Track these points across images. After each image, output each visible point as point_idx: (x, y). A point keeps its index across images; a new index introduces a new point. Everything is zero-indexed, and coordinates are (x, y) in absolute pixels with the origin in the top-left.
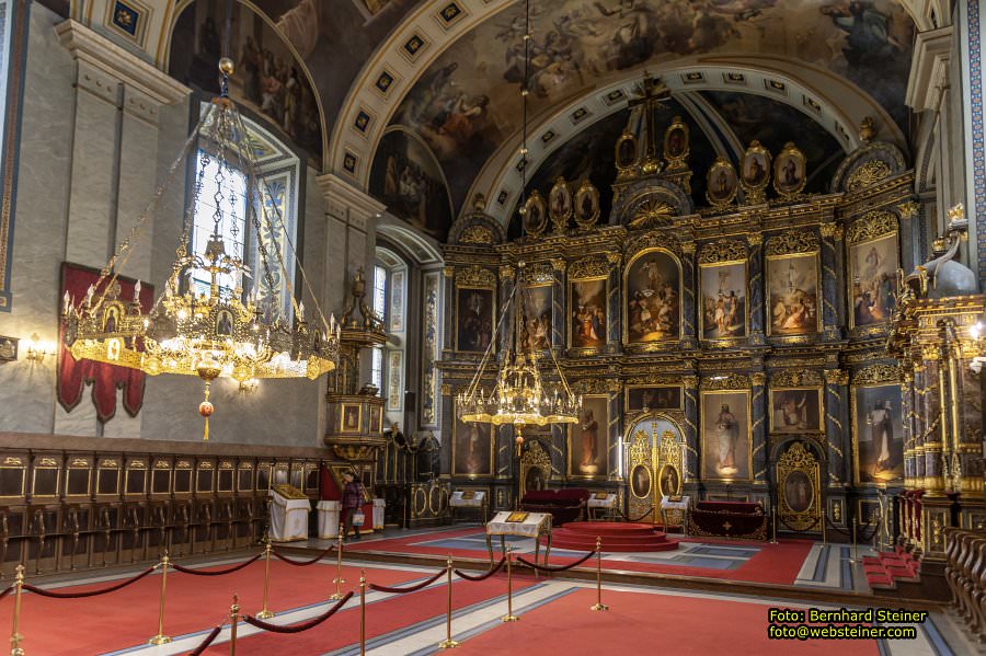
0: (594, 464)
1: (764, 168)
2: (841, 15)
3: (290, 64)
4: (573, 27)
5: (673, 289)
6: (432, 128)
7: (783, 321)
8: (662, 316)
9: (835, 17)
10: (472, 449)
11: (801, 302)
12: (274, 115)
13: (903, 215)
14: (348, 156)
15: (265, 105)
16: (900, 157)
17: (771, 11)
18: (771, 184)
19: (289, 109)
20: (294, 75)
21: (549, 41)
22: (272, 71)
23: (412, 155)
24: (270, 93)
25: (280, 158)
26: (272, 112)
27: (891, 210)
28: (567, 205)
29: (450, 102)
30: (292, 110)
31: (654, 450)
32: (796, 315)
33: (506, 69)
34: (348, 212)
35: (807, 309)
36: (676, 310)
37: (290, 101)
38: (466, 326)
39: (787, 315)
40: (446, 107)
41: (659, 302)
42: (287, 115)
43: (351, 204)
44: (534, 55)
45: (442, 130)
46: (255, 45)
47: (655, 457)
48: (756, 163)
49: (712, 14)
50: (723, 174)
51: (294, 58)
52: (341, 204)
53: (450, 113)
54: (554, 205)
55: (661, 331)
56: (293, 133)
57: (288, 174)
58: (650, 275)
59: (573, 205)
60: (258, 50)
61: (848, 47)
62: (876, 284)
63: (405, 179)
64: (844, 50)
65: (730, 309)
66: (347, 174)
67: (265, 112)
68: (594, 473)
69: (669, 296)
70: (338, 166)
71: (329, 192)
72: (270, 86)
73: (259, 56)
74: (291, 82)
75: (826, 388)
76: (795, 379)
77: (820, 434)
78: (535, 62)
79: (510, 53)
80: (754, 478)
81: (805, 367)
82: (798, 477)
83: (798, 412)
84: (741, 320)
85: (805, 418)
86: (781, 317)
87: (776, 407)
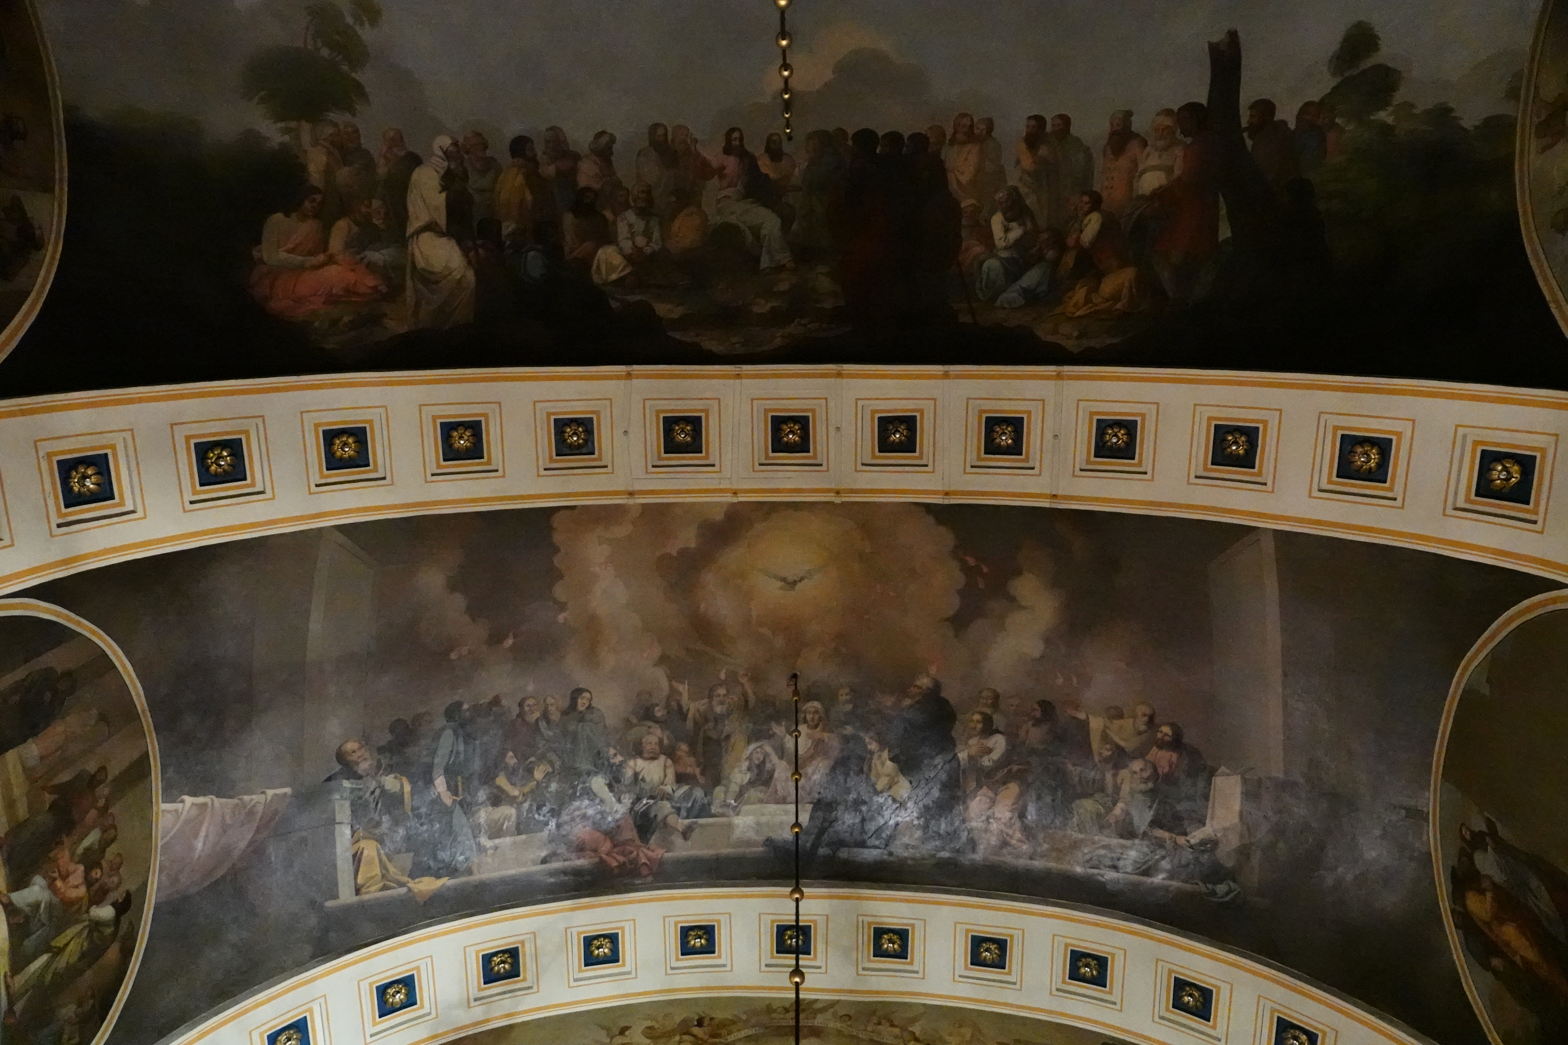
19: (60, 951)
22: (91, 860)
24: (51, 886)
42: (44, 958)
46: (104, 790)
51: (145, 884)
60: (101, 803)
72: (64, 878)
73: (92, 814)
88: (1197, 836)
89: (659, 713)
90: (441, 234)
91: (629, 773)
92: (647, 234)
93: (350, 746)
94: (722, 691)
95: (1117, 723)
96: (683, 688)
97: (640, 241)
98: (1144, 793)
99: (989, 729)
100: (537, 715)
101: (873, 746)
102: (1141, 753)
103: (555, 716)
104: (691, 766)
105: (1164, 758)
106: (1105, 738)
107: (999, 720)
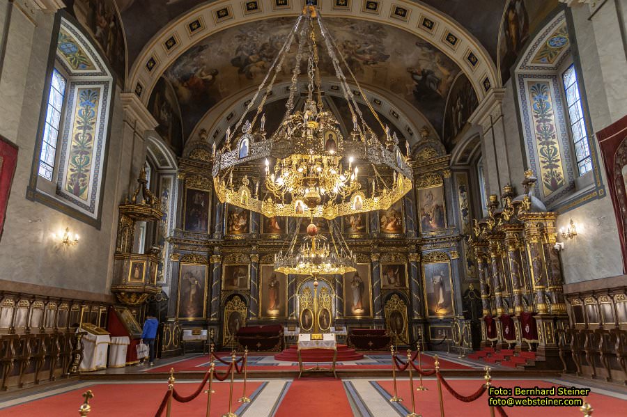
0: (276, 309)
2: (416, 74)
3: (113, 12)
6: (180, 81)
7: (386, 226)
9: (413, 74)
10: (191, 300)
11: (395, 216)
12: (101, 43)
13: (445, 176)
14: (139, 84)
15: (98, 34)
16: (443, 148)
17: (383, 64)
19: (110, 41)
20: (114, 21)
21: (263, 47)
22: (103, 13)
23: (167, 95)
24: (100, 26)
25: (97, 74)
26: (101, 40)
27: (439, 173)
29: (195, 68)
31: (315, 299)
32: (392, 223)
33: (234, 57)
34: (135, 122)
35: (397, 220)
37: (111, 37)
38: (191, 214)
39: (388, 222)
40: (193, 71)
42: (108, 45)
43: (139, 118)
44: (252, 54)
45: (185, 84)
47: (315, 304)
49: (353, 58)
51: (115, 9)
52: (133, 115)
53: (194, 74)
56: (110, 59)
57: (102, 87)
61: (416, 90)
62: (433, 210)
63: (163, 109)
64: (414, 91)
65: (358, 217)
66: (137, 96)
67: (97, 38)
68: (277, 315)
70: (133, 89)
71: (128, 106)
72: (101, 22)
74: (112, 24)
75: (409, 264)
76: (393, 258)
77: (407, 289)
78: (251, 57)
79: (240, 49)
80: (374, 315)
81: (397, 251)
82: (396, 314)
83: (395, 276)
84: (364, 224)
85: (398, 280)
86: (385, 223)
87: (384, 274)
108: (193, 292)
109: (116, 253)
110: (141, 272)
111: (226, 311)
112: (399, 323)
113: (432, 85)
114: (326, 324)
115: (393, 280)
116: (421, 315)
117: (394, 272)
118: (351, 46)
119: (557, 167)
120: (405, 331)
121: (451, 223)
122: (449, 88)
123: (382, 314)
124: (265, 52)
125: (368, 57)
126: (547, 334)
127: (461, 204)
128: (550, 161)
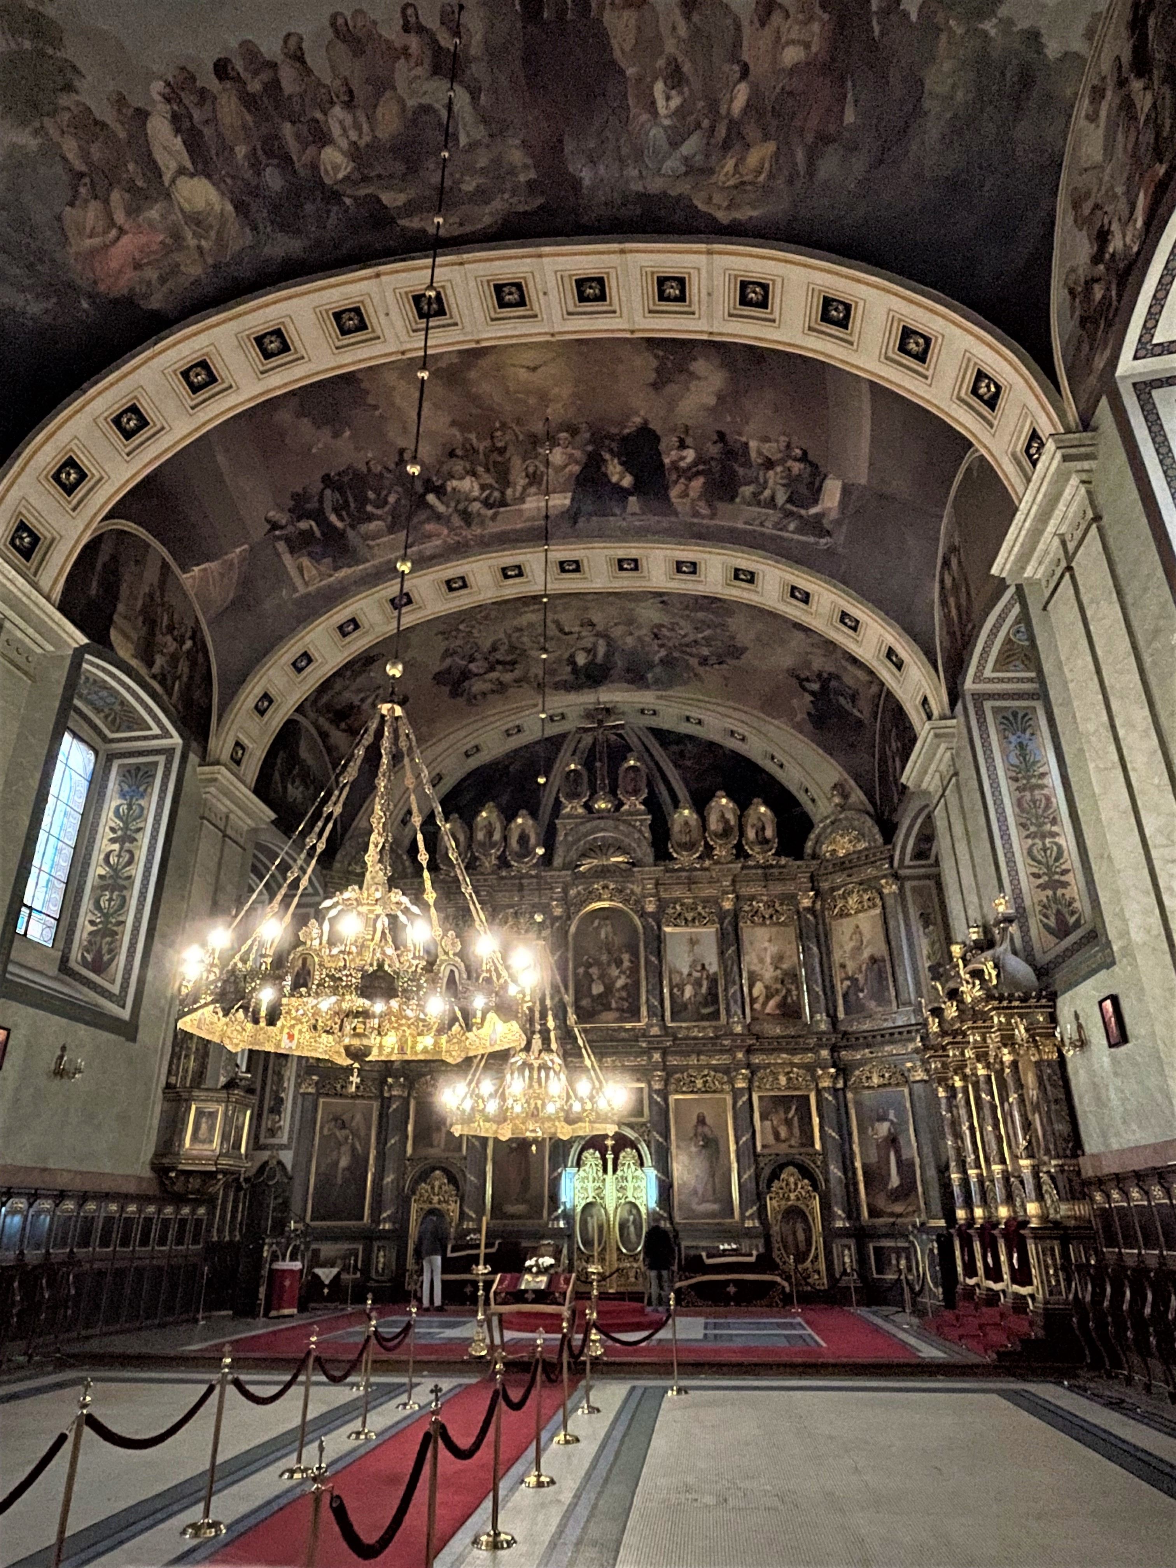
0: (524, 1202)
1: (732, 823)
2: (807, 680)
3: (190, 623)
4: (525, 639)
5: (632, 954)
6: (332, 722)
7: (762, 1006)
8: (618, 990)
9: (802, 681)
10: (340, 1180)
11: (782, 982)
12: (162, 683)
13: (886, 891)
14: (238, 744)
15: (156, 669)
16: (876, 830)
17: (737, 662)
18: (740, 841)
19: (180, 676)
20: (193, 638)
21: (494, 649)
22: (170, 628)
23: (304, 753)
24: (163, 654)
25: (155, 737)
26: (162, 679)
27: (872, 885)
28: (497, 836)
29: (362, 695)
30: (185, 679)
32: (778, 998)
33: (438, 669)
34: (227, 817)
35: (789, 991)
36: (637, 984)
37: (183, 667)
39: (768, 998)
41: (615, 972)
42: (177, 682)
43: (235, 808)
44: (472, 659)
45: (343, 725)
46: (157, 595)
47: (609, 1189)
48: (723, 816)
49: (676, 654)
50: (686, 823)
51: (197, 618)
52: (223, 805)
54: (480, 836)
55: (617, 1009)
56: (180, 707)
57: (161, 759)
58: (603, 935)
59: (505, 838)
60: (159, 601)
61: (813, 712)
62: (864, 967)
63: (293, 783)
64: (809, 714)
65: (701, 986)
66: (233, 766)
67: (154, 677)
69: (626, 964)
70: (225, 756)
71: (212, 790)
72: (165, 646)
73: (159, 610)
74: (189, 644)
75: (819, 1092)
76: (783, 1080)
77: (816, 1153)
78: (472, 667)
79: (447, 653)
80: (743, 1218)
81: (792, 1065)
82: (795, 1214)
83: (788, 1123)
84: (715, 1001)
85: (796, 1131)
86: (761, 1000)
87: (763, 1117)
88: (813, 511)
89: (459, 452)
90: (192, 176)
91: (449, 489)
92: (357, 126)
93: (271, 514)
94: (499, 433)
95: (767, 445)
96: (473, 436)
97: (353, 135)
98: (784, 485)
99: (682, 445)
100: (379, 468)
101: (607, 456)
102: (782, 461)
103: (392, 466)
104: (489, 479)
105: (797, 467)
106: (759, 453)
107: (689, 441)
108: (344, 1162)
109: (169, 1086)
110: (212, 1129)
111: (414, 1206)
112: (801, 1236)
113: (842, 700)
114: (633, 1237)
115: (783, 1132)
116: (849, 1217)
117: (787, 1111)
118: (668, 634)
119: (1065, 885)
120: (816, 1257)
121: (904, 997)
122: (877, 706)
123: (762, 1213)
124: (499, 656)
125: (705, 651)
126: (1047, 1273)
127: (925, 952)
128: (1050, 873)
